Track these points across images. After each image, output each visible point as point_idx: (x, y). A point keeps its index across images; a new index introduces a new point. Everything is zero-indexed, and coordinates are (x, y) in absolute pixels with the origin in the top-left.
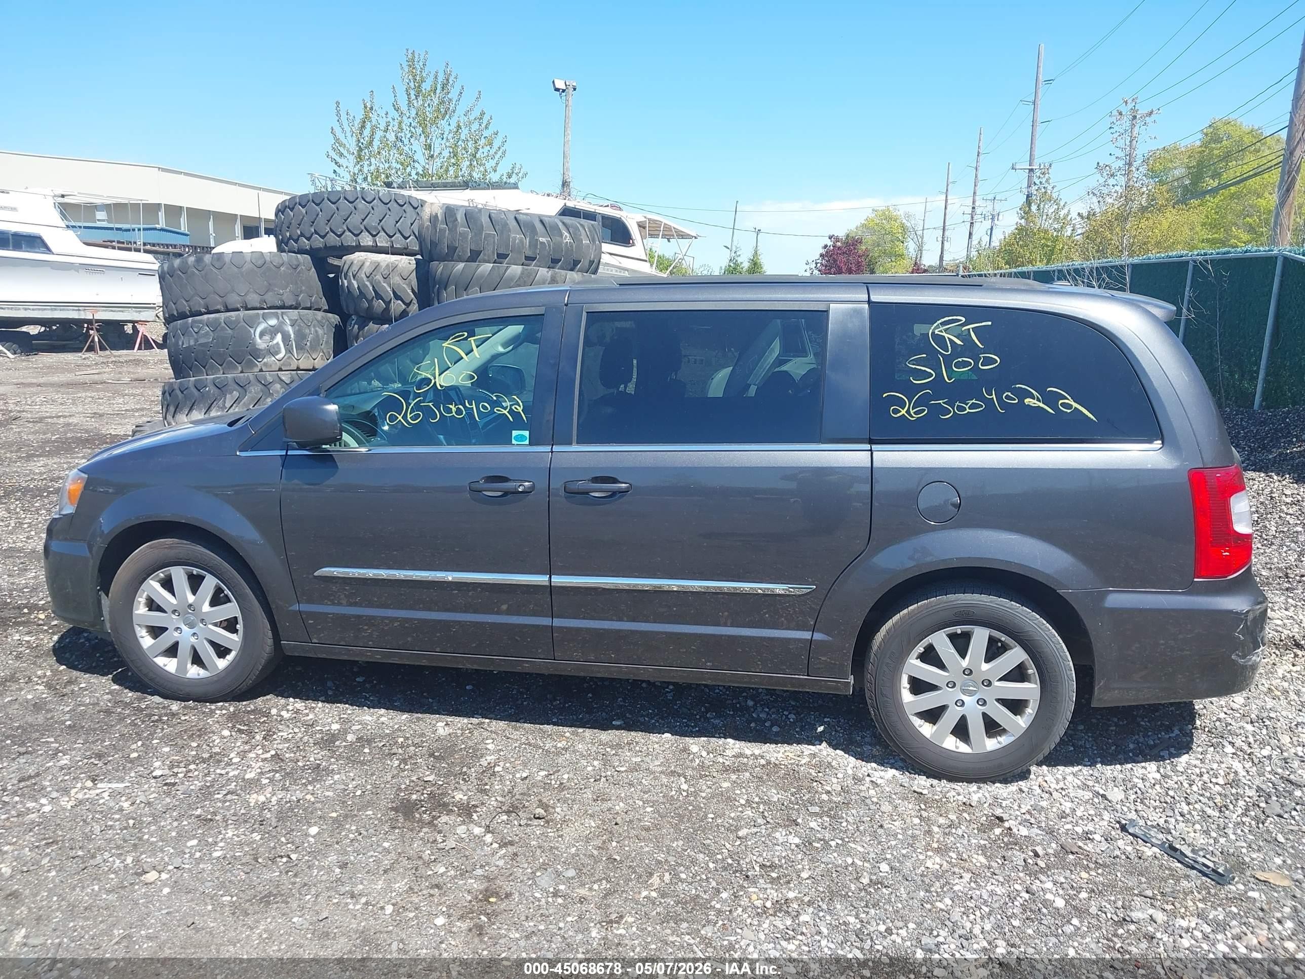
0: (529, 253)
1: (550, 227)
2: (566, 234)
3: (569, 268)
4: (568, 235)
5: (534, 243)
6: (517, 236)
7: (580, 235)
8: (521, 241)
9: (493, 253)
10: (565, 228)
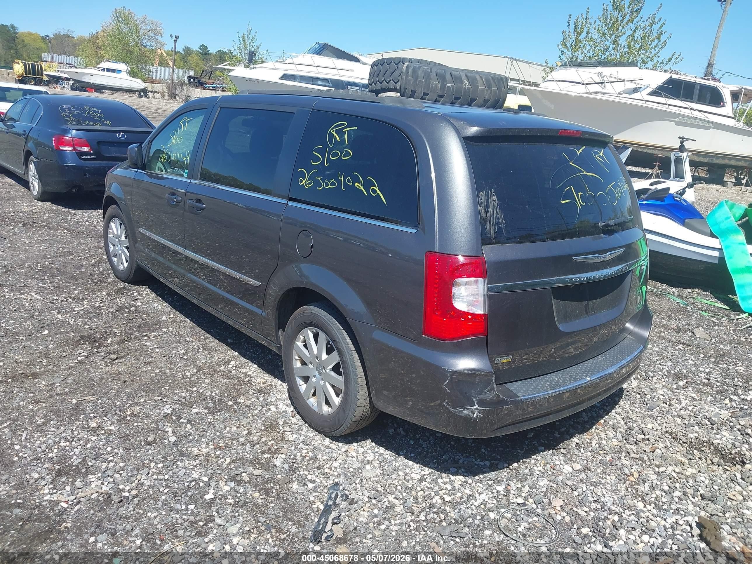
0: (440, 93)
1: (455, 77)
2: (466, 82)
3: (466, 103)
4: (467, 83)
5: (443, 87)
6: (435, 83)
7: (477, 83)
8: (436, 85)
9: (421, 92)
10: (466, 78)
